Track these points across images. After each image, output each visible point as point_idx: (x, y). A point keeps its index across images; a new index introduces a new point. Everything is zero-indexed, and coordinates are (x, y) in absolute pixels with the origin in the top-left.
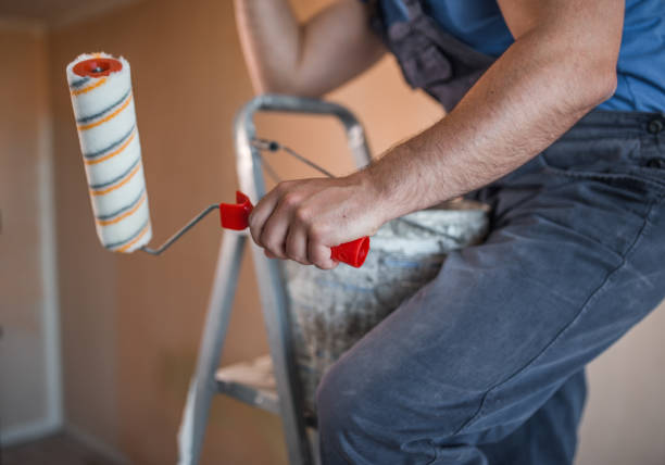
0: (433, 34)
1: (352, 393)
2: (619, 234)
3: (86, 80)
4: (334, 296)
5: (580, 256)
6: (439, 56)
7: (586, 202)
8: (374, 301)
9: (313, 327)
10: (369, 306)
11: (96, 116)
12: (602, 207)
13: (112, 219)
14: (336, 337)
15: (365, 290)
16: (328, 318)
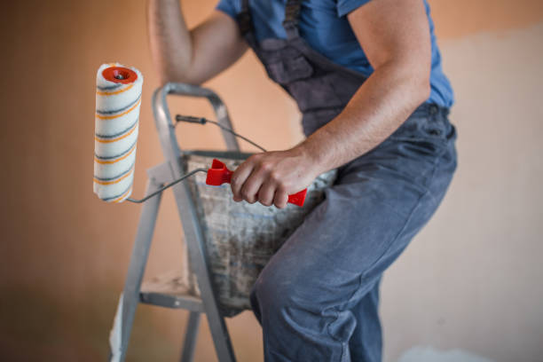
0: (305, 50)
1: (288, 283)
2: (423, 174)
3: (119, 86)
4: (245, 223)
5: (406, 188)
6: (306, 63)
7: (403, 155)
8: (274, 224)
9: (228, 246)
10: (270, 228)
11: (120, 110)
12: (412, 158)
13: (114, 180)
14: (246, 250)
15: (268, 218)
16: (240, 238)
